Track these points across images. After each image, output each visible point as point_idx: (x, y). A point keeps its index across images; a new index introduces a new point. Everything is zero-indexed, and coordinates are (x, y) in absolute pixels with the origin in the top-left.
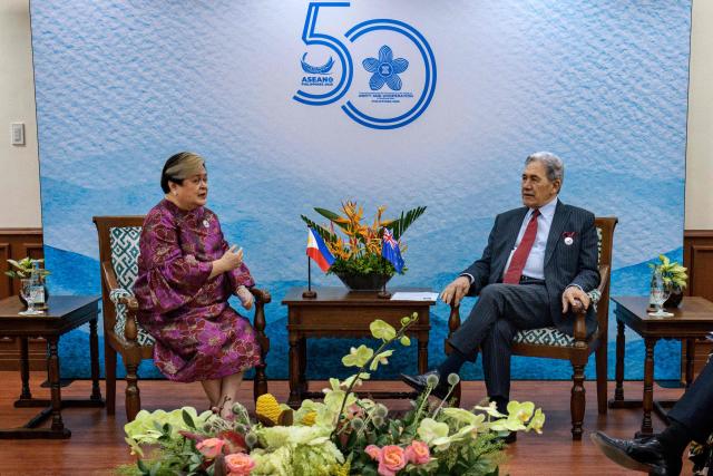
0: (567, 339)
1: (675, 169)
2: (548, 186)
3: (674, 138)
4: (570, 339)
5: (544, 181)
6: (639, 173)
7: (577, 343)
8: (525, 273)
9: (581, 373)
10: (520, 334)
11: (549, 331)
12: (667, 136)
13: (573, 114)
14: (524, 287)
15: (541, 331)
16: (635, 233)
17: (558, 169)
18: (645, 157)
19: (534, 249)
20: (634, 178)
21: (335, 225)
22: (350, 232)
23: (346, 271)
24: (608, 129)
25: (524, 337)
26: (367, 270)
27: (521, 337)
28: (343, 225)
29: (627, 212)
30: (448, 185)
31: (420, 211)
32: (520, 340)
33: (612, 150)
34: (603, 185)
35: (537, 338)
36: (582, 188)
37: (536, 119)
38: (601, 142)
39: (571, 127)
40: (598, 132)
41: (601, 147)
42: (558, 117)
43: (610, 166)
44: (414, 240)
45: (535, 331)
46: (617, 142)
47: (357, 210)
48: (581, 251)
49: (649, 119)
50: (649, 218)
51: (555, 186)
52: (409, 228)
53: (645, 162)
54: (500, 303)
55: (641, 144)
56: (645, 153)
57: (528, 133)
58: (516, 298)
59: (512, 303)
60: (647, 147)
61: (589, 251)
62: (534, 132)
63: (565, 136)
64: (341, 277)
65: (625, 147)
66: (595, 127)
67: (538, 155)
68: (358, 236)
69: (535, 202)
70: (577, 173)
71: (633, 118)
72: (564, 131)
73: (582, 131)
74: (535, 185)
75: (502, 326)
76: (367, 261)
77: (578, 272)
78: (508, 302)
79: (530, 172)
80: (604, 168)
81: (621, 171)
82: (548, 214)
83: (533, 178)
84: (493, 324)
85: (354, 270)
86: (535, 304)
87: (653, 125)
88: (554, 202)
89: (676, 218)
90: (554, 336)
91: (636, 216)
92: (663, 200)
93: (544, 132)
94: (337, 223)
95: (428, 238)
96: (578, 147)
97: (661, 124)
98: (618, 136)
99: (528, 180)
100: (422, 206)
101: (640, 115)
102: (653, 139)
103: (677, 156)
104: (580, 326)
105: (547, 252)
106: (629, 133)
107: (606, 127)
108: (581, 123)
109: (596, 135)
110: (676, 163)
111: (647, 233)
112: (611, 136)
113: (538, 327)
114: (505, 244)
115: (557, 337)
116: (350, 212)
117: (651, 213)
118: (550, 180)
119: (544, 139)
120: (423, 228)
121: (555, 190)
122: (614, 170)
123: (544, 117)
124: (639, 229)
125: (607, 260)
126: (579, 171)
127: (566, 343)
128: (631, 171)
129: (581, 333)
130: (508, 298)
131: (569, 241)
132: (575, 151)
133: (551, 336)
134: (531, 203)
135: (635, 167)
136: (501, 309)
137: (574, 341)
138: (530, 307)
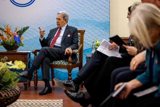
0: (66, 63)
1: (107, 19)
2: (63, 21)
3: (106, 10)
4: (67, 63)
5: (62, 20)
6: (96, 20)
7: (69, 64)
8: (55, 44)
9: (71, 73)
10: (53, 62)
11: (62, 61)
12: (104, 9)
13: (77, 3)
14: (54, 48)
15: (60, 61)
16: (96, 37)
17: (66, 16)
18: (98, 15)
19: (58, 38)
20: (95, 21)
21: (3, 32)
22: (7, 34)
23: (5, 45)
24: (87, 7)
25: (55, 63)
26: (11, 44)
27: (54, 63)
28: (5, 32)
29: (93, 31)
30: (41, 23)
31: (27, 28)
32: (53, 64)
33: (88, 13)
34: (86, 23)
35: (58, 63)
36: (80, 24)
37: (66, 4)
38: (85, 11)
39: (76, 6)
40: (84, 8)
41: (85, 12)
42: (73, 4)
43: (88, 18)
44: (31, 39)
45: (58, 61)
46: (90, 11)
47: (9, 27)
48: (73, 39)
49: (99, 4)
50: (99, 33)
51: (66, 21)
52: (25, 32)
53: (98, 17)
54: (46, 52)
55: (96, 11)
56: (98, 14)
57: (64, 8)
58: (51, 51)
59: (50, 52)
60: (98, 12)
61: (75, 39)
62: (66, 8)
63: (74, 9)
64: (4, 47)
65: (92, 12)
66: (83, 7)
67: (60, 12)
68: (9, 35)
69: (60, 26)
70: (78, 20)
71: (94, 4)
72: (74, 8)
73: (80, 8)
74: (60, 21)
75: (47, 59)
76: (11, 42)
77: (71, 45)
78: (49, 52)
79: (58, 18)
80: (86, 18)
81: (91, 19)
82: (64, 29)
83: (59, 19)
84: (44, 58)
85: (8, 44)
86: (57, 53)
87: (100, 6)
88: (66, 25)
89: (108, 33)
90: (63, 62)
91: (96, 32)
92: (103, 28)
93: (69, 8)
94: (4, 31)
95: (35, 38)
96: (78, 12)
97: (102, 6)
98: (90, 9)
99: (58, 20)
100: (28, 26)
101: (96, 3)
102: (100, 10)
103: (107, 15)
104: (70, 59)
105: (62, 39)
106: (93, 8)
107: (87, 6)
108: (79, 5)
109: (84, 9)
110: (107, 17)
111: (99, 37)
112: (88, 9)
113: (59, 60)
114: (51, 37)
115: (64, 62)
116: (7, 28)
117: (100, 31)
118: (64, 19)
119: (69, 10)
120: (34, 35)
121: (66, 22)
122: (89, 19)
123: (68, 3)
124: (97, 36)
125: (82, 42)
126: (79, 19)
127: (66, 64)
128: (94, 19)
129: (70, 61)
130: (48, 51)
131: (69, 36)
132: (78, 13)
133: (62, 62)
134: (59, 26)
135: (95, 18)
136: (46, 54)
137: (68, 63)
138: (56, 54)
